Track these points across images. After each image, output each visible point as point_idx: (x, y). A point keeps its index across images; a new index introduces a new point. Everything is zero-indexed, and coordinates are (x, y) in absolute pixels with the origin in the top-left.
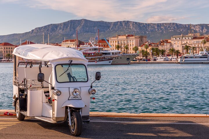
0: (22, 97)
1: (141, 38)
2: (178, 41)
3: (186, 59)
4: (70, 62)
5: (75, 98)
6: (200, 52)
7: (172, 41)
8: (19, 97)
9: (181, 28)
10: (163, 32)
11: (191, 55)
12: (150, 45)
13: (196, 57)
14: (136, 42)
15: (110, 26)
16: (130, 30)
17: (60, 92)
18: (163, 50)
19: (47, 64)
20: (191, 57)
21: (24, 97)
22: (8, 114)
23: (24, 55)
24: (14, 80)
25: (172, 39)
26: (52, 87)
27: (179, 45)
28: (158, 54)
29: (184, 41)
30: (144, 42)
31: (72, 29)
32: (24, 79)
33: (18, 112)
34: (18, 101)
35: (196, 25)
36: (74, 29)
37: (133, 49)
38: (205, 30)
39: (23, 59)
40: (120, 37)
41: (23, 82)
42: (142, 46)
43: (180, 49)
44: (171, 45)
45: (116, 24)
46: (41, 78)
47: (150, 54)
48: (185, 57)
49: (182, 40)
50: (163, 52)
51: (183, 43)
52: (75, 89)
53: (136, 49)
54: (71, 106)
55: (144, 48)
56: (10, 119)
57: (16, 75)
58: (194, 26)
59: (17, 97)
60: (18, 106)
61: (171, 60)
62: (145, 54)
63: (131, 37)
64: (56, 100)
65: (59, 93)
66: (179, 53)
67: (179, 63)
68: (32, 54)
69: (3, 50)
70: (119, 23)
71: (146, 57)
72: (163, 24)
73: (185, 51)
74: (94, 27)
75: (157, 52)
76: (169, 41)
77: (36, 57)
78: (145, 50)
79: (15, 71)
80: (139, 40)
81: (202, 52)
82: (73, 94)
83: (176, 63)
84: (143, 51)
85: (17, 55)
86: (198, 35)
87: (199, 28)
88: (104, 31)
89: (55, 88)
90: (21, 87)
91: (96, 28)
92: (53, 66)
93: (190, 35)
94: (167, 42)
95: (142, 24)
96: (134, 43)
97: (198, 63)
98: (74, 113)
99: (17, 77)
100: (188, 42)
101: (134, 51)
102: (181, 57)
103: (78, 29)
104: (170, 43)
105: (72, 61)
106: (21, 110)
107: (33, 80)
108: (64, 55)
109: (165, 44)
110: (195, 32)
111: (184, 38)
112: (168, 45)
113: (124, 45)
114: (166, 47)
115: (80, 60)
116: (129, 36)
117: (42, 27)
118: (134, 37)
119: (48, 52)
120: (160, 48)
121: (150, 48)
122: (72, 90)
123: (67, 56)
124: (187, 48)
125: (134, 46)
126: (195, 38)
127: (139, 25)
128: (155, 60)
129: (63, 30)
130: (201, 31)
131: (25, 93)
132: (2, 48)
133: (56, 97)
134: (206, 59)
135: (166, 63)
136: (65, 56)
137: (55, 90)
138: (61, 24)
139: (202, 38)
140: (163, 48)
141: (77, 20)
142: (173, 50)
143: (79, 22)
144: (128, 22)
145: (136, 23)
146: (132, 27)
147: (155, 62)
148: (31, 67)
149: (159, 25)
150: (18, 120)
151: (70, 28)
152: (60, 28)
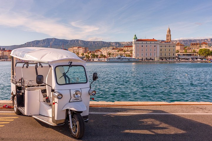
0: (19, 94)
1: (86, 48)
2: (105, 50)
3: (110, 60)
4: (70, 63)
5: (76, 101)
6: (117, 56)
7: (102, 50)
8: (17, 94)
9: (106, 44)
10: (96, 45)
11: (112, 57)
12: (90, 52)
13: (115, 59)
14: (83, 51)
15: (68, 42)
16: (79, 44)
17: (61, 94)
18: (97, 55)
19: (41, 64)
20: (112, 59)
21: (21, 94)
22: (7, 107)
23: (21, 57)
24: (12, 79)
25: (102, 49)
26: (52, 89)
27: (105, 53)
28: (94, 57)
29: (108, 50)
30: (87, 50)
31: (48, 43)
32: (21, 79)
33: (15, 107)
34: (16, 97)
35: (113, 43)
36: (49, 43)
37: (81, 54)
38: (118, 45)
39: (20, 59)
40: (74, 48)
41: (20, 80)
42: (86, 53)
43: (106, 54)
44: (101, 52)
45: (71, 41)
46: (40, 80)
47: (91, 57)
48: (109, 59)
49: (107, 50)
50: (97, 56)
51: (107, 51)
52: (76, 91)
53: (83, 54)
54: (73, 109)
55: (87, 54)
56: (8, 113)
57: (13, 74)
58: (112, 43)
59: (14, 94)
60: (15, 102)
61: (102, 60)
62: (88, 57)
63: (80, 48)
64: (56, 102)
65: (60, 97)
66: (106, 56)
67: (106, 62)
68: (29, 56)
69: (8, 54)
70: (73, 41)
71: (88, 59)
72: (96, 41)
73: (108, 56)
74: (60, 42)
75: (94, 56)
76: (100, 50)
77: (32, 58)
78: (88, 55)
79: (12, 71)
80: (84, 49)
81: (118, 56)
82: (74, 97)
83: (104, 62)
84: (87, 55)
85: (14, 56)
86: (115, 47)
87: (115, 44)
88: (65, 45)
89: (55, 91)
90: (18, 84)
91: (61, 43)
92: (53, 68)
93: (111, 47)
94: (99, 51)
95: (85, 41)
96: (82, 51)
97: (116, 62)
98: (75, 116)
99: (14, 76)
100: (110, 51)
101: (82, 56)
102: (107, 59)
103: (51, 43)
104: (101, 51)
105: (72, 62)
106: (18, 106)
107: (30, 81)
108: (63, 56)
109: (98, 52)
110: (113, 46)
111: (108, 49)
112: (100, 52)
113: (77, 52)
114: (99, 53)
115: (79, 62)
116: (79, 47)
117: (31, 42)
118: (82, 48)
119: (46, 53)
120: (96, 54)
121: (90, 54)
122: (73, 92)
123: (67, 58)
124: (110, 54)
125: (82, 53)
126: (113, 49)
127: (84, 42)
128: (93, 60)
129: (43, 43)
130: (115, 45)
131: (23, 91)
132: (7, 53)
133: (56, 100)
134: (120, 60)
135: (99, 62)
136: (65, 57)
137: (55, 92)
138: (41, 40)
139: (117, 49)
140: (97, 54)
141: (50, 39)
142: (102, 55)
143: (52, 39)
144: (78, 40)
145: (82, 41)
146: (80, 43)
147: (93, 61)
148: (27, 67)
149: (94, 42)
150: (15, 114)
151: (47, 42)
152: (41, 43)
